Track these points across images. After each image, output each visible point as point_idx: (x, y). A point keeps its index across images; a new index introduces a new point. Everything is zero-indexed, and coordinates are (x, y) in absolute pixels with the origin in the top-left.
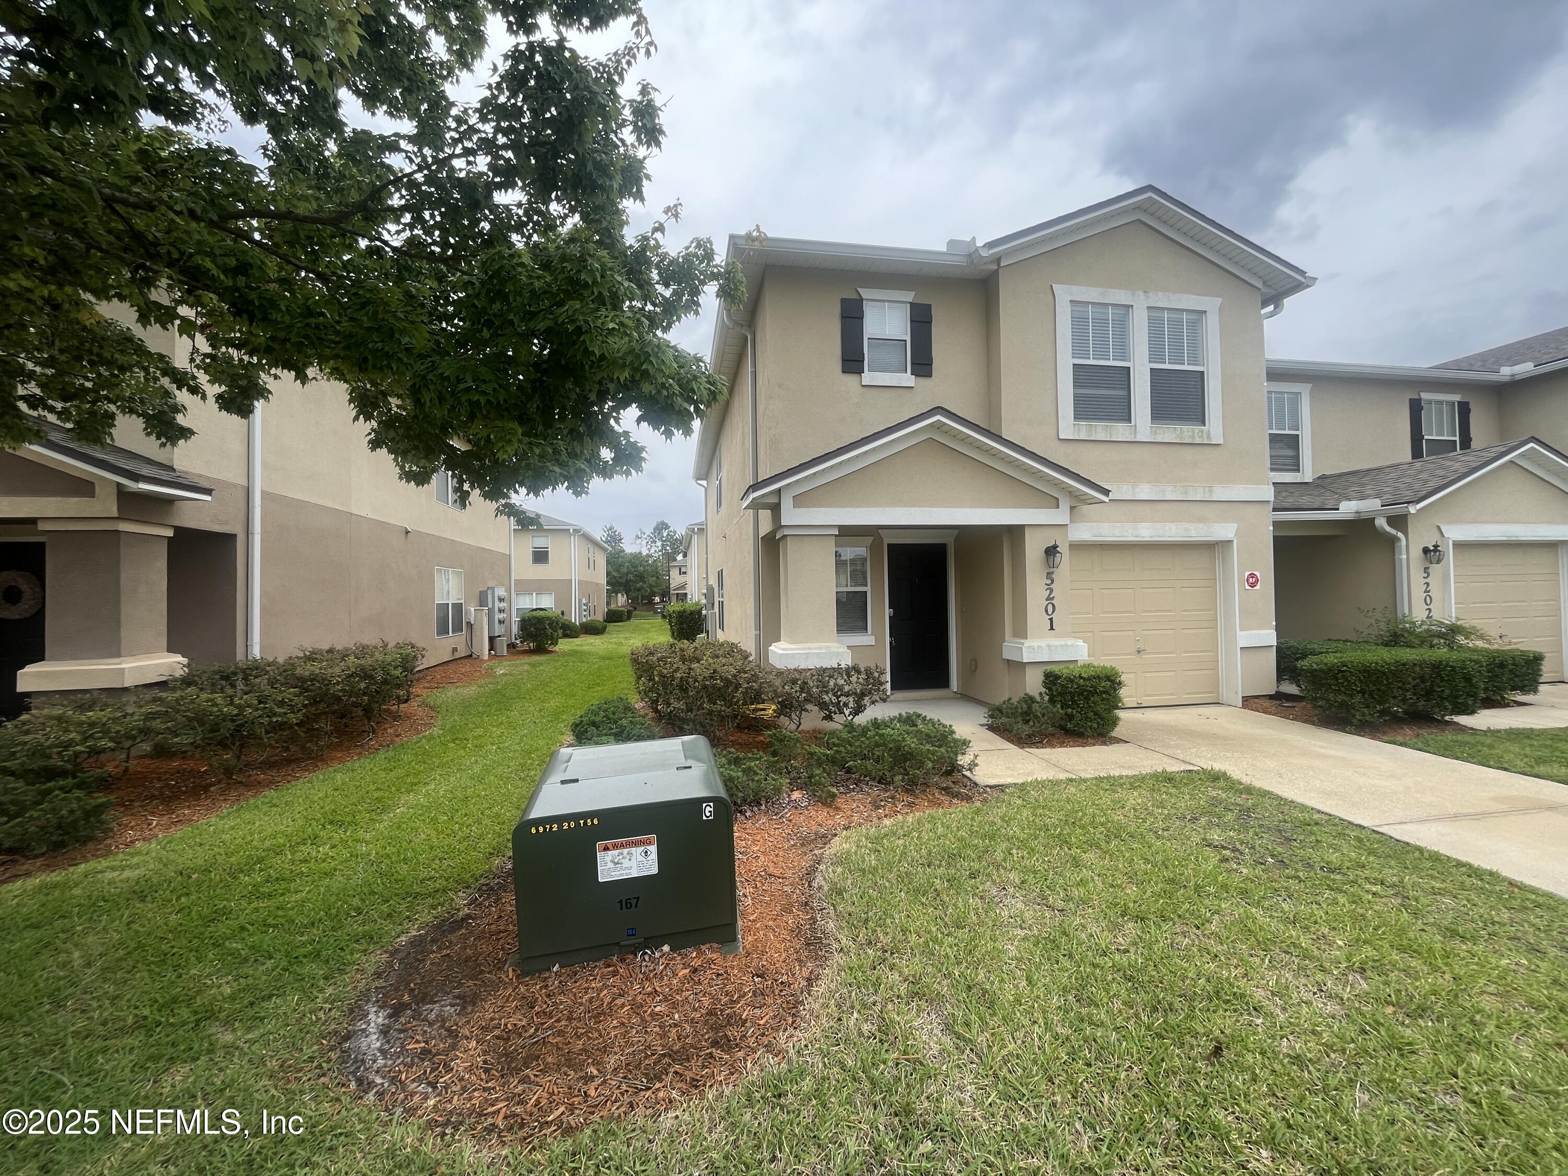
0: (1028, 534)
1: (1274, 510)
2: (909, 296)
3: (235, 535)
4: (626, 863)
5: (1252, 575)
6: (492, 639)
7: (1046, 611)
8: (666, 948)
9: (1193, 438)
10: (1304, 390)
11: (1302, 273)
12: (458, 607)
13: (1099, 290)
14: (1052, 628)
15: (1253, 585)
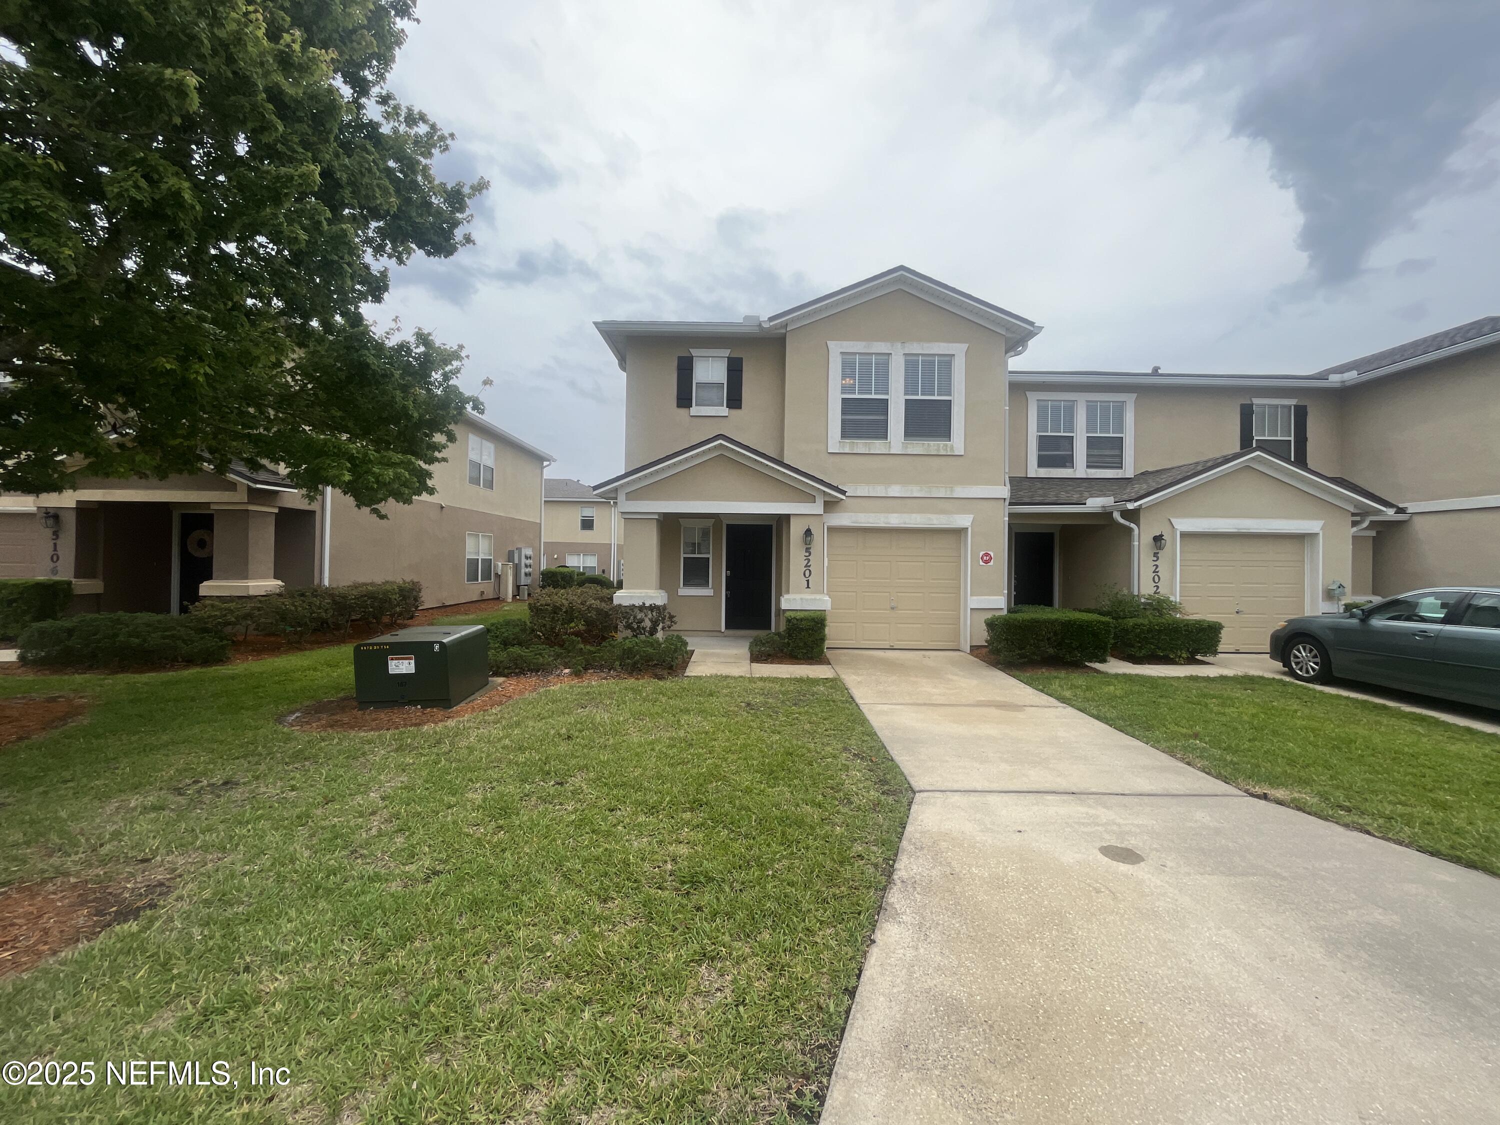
0: (792, 520)
1: (1010, 504)
2: (726, 353)
3: (315, 512)
4: (401, 667)
5: (987, 554)
6: (517, 587)
7: (805, 575)
8: (419, 707)
9: (938, 450)
10: (1129, 399)
11: (1032, 324)
12: (487, 563)
13: (864, 343)
14: (808, 587)
15: (986, 562)
